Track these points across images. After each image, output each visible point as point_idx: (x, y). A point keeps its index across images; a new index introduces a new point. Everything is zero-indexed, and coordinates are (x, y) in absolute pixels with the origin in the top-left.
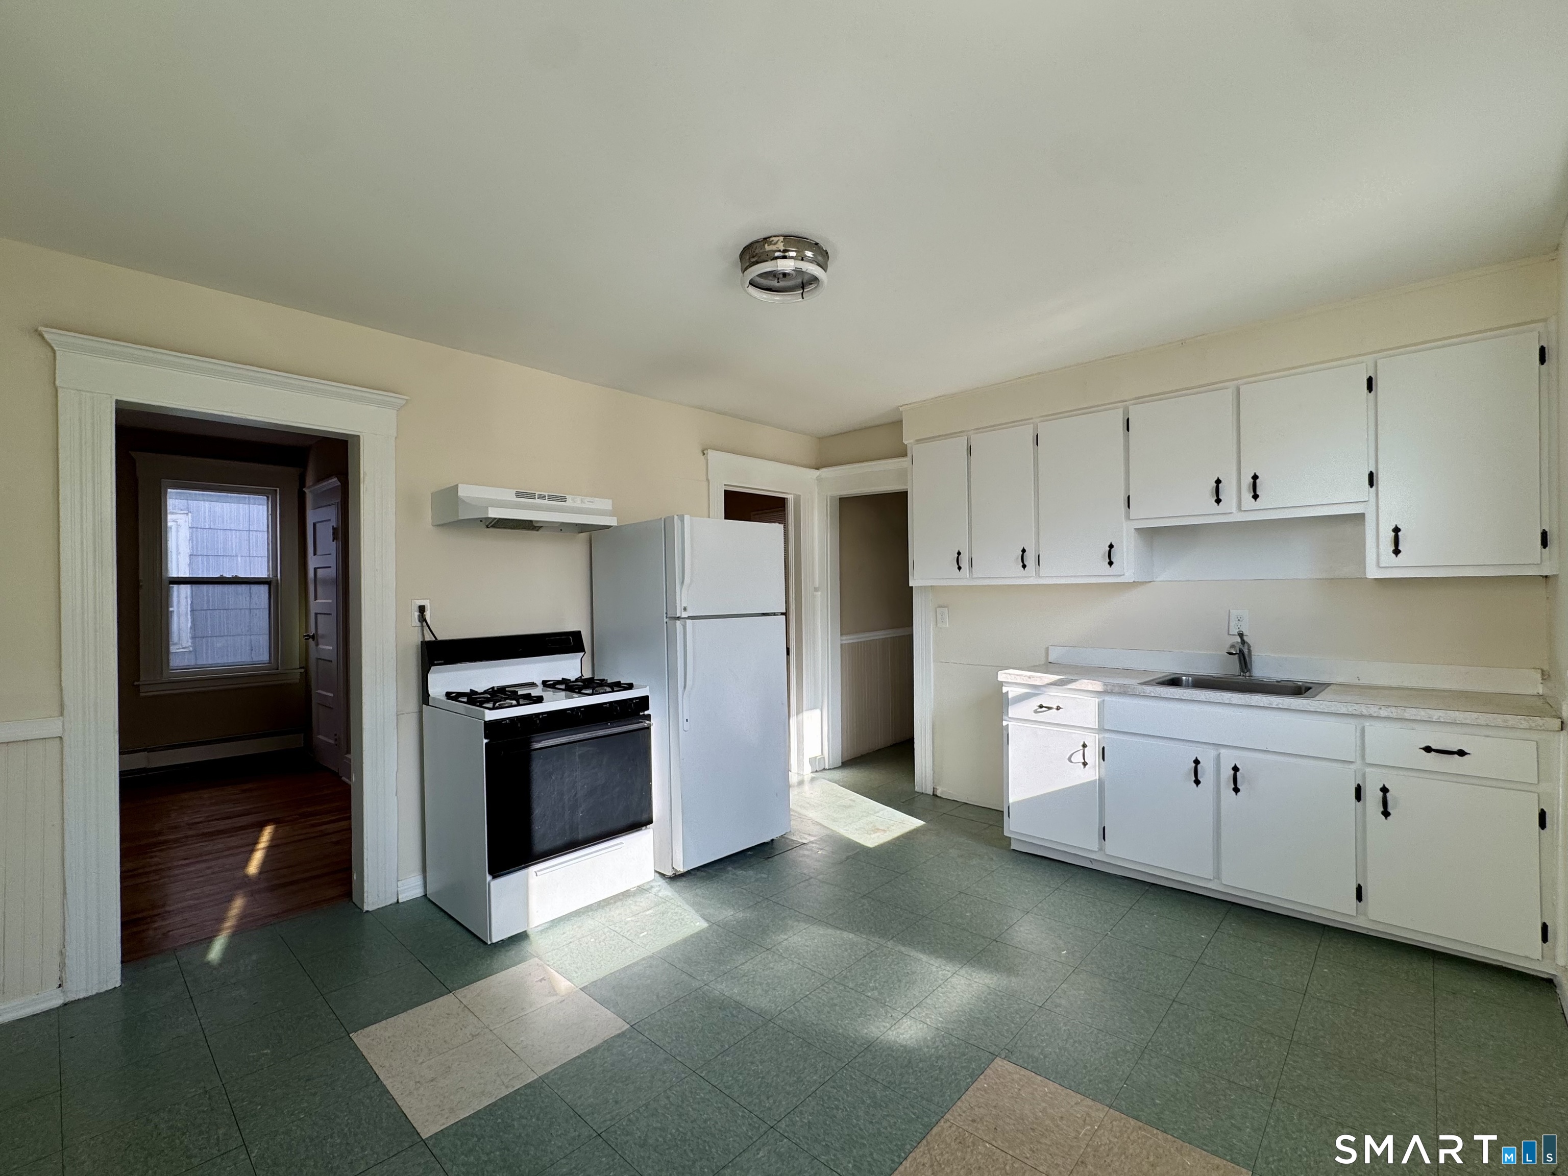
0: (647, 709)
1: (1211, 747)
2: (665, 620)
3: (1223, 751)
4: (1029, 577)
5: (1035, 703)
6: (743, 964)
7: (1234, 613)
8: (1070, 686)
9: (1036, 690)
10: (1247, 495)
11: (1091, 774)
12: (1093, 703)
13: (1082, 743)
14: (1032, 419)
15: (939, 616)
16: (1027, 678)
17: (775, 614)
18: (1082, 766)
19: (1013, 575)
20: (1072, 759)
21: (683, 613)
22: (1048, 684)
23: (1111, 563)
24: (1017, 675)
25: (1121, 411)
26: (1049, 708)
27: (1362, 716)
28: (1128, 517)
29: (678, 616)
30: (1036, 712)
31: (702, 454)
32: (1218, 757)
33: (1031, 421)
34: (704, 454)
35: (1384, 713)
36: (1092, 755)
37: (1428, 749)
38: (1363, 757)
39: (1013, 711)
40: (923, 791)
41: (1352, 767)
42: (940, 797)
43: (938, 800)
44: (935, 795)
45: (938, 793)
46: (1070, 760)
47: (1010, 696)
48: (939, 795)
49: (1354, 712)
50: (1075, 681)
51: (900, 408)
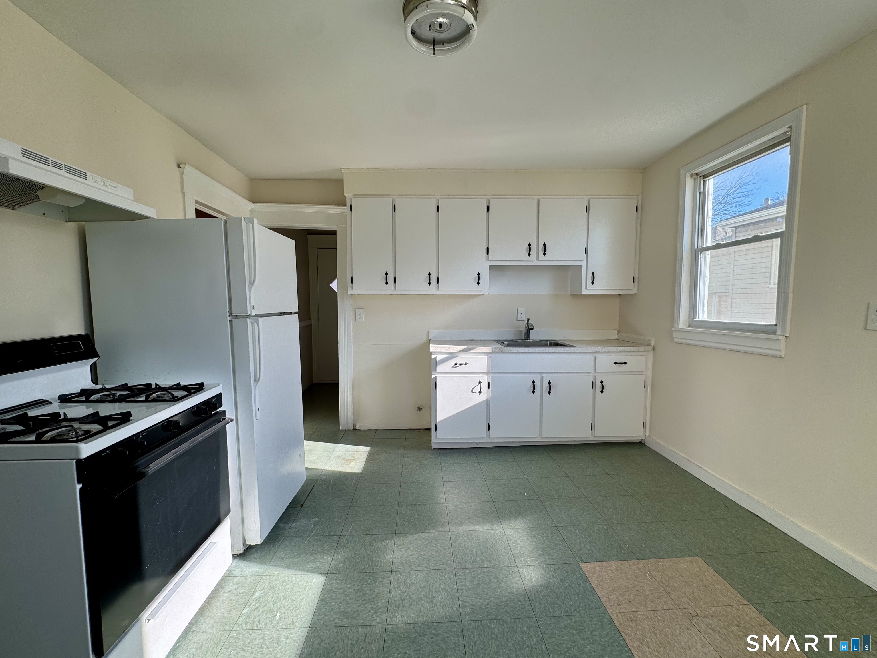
0: (221, 406)
1: (538, 374)
2: (229, 318)
3: (544, 375)
4: (433, 290)
5: (452, 362)
6: (390, 592)
7: (520, 310)
8: (472, 351)
9: (452, 355)
10: (541, 253)
11: (484, 397)
12: (484, 359)
13: (479, 381)
14: (434, 195)
15: (357, 315)
16: (448, 349)
17: (291, 313)
18: (479, 394)
19: (424, 289)
20: (473, 391)
21: (253, 311)
22: (460, 351)
23: (478, 283)
24: (442, 347)
25: (485, 200)
26: (461, 364)
27: (596, 352)
28: (488, 259)
29: (248, 314)
30: (453, 367)
31: (176, 167)
32: (542, 377)
33: (434, 197)
34: (179, 167)
35: (603, 350)
36: (485, 385)
37: (616, 363)
38: (595, 369)
39: (439, 369)
40: (346, 429)
41: (590, 374)
42: (359, 430)
43: (357, 432)
44: (355, 429)
45: (357, 427)
46: (472, 391)
47: (437, 360)
48: (358, 429)
49: (594, 351)
50: (475, 348)
51: (342, 170)
